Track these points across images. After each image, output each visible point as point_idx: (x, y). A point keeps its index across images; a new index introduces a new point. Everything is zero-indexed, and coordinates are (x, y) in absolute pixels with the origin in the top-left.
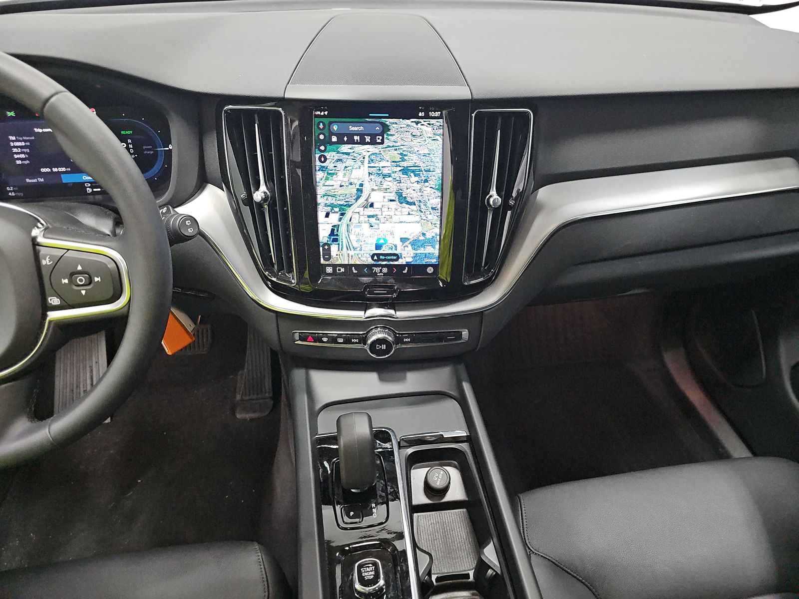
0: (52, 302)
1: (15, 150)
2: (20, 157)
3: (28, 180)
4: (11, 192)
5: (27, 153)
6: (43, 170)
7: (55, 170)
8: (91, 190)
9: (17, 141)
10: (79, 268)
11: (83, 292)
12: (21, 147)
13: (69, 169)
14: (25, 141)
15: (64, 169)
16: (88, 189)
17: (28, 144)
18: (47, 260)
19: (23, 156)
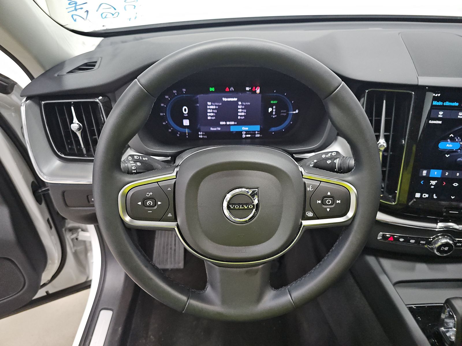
0: (308, 215)
1: (209, 111)
2: (210, 115)
3: (212, 129)
4: (200, 135)
5: (215, 113)
6: (222, 123)
7: (228, 123)
8: (245, 136)
9: (211, 105)
10: (329, 194)
11: (328, 210)
12: (213, 109)
13: (236, 123)
14: (216, 106)
15: (233, 123)
16: (243, 135)
17: (217, 107)
18: (310, 188)
19: (212, 114)
